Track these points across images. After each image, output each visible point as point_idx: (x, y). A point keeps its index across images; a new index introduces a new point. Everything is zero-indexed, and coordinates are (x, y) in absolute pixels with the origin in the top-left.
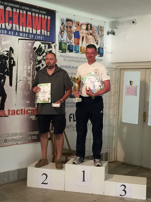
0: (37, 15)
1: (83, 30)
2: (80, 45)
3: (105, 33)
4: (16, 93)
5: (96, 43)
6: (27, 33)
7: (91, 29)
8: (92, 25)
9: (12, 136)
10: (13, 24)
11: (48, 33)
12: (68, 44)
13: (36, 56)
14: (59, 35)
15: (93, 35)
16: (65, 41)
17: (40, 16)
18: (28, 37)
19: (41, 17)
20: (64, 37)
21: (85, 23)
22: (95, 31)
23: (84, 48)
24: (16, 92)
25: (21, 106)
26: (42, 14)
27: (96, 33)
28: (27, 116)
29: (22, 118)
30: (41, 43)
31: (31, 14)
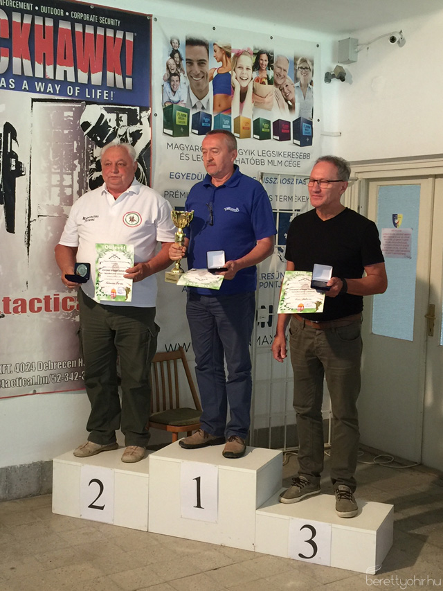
0: (90, 30)
1: (245, 68)
2: (235, 113)
3: (318, 77)
4: (28, 251)
5: (289, 105)
6: (59, 82)
7: (270, 66)
8: (273, 54)
9: (18, 370)
10: (14, 59)
11: (129, 81)
12: (192, 112)
13: (90, 146)
14: (163, 86)
15: (277, 85)
16: (185, 102)
17: (100, 32)
18: (63, 92)
19: (103, 34)
20: (179, 90)
21: (249, 49)
22: (285, 70)
23: (248, 123)
24: (28, 248)
25: (45, 288)
26: (106, 27)
27: (288, 77)
28: (64, 316)
29: (50, 321)
30: (106, 109)
31: (70, 28)
